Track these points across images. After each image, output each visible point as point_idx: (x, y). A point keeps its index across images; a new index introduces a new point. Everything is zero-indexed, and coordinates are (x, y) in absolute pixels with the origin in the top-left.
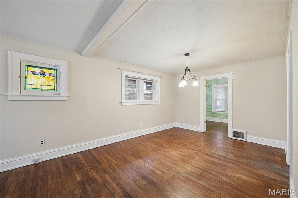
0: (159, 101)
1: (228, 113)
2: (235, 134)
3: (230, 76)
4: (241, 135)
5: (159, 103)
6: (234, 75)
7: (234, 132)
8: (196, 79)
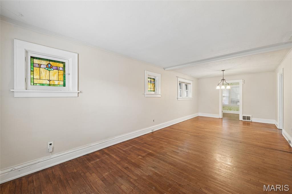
0: (192, 97)
1: (240, 106)
2: (244, 118)
3: (241, 82)
4: (249, 118)
5: (191, 99)
6: (243, 81)
7: (243, 117)
8: (229, 85)
